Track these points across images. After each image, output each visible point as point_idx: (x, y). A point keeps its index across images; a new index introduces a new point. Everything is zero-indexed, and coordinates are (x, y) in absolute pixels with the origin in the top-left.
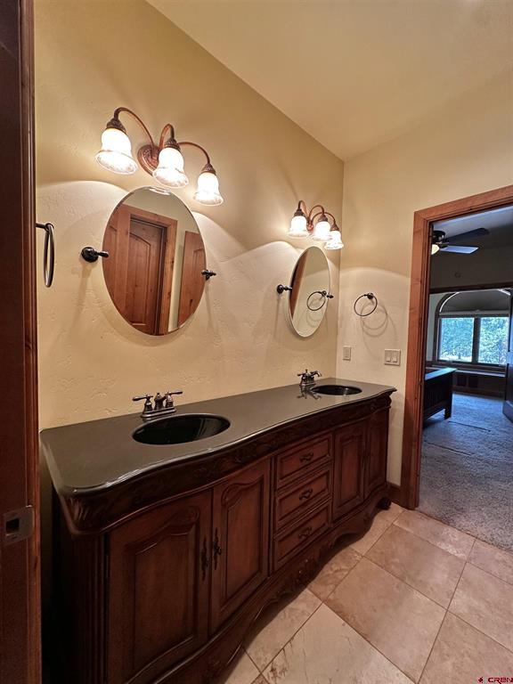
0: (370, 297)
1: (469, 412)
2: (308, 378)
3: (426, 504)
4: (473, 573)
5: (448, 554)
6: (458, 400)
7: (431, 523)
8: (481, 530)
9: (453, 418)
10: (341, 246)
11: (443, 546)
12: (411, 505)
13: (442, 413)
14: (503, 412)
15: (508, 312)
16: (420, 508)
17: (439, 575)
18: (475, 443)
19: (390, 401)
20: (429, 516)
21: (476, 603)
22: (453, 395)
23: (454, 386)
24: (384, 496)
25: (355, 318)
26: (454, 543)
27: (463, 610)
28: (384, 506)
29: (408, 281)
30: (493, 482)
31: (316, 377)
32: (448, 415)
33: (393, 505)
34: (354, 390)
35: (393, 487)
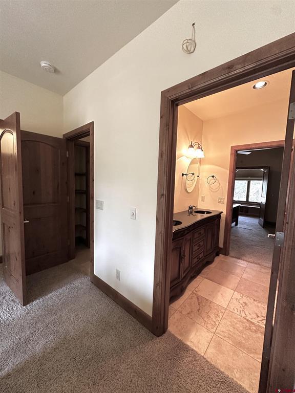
0: (213, 177)
1: (245, 223)
2: (191, 208)
3: (232, 253)
4: (248, 270)
5: (240, 266)
6: (241, 218)
7: (234, 259)
8: (250, 260)
9: (239, 226)
10: (204, 157)
11: (238, 264)
12: (227, 254)
13: (234, 223)
14: (259, 223)
15: (262, 178)
16: (230, 255)
17: (238, 271)
18: (248, 235)
19: (220, 216)
20: (233, 257)
21: (249, 276)
22: (239, 217)
23: (239, 213)
24: (218, 251)
25: (207, 185)
26: (242, 264)
27: (245, 277)
28: (217, 255)
29: (228, 172)
30: (255, 247)
31: (193, 208)
32: (236, 224)
33: (220, 255)
34: (208, 213)
35: (221, 248)
